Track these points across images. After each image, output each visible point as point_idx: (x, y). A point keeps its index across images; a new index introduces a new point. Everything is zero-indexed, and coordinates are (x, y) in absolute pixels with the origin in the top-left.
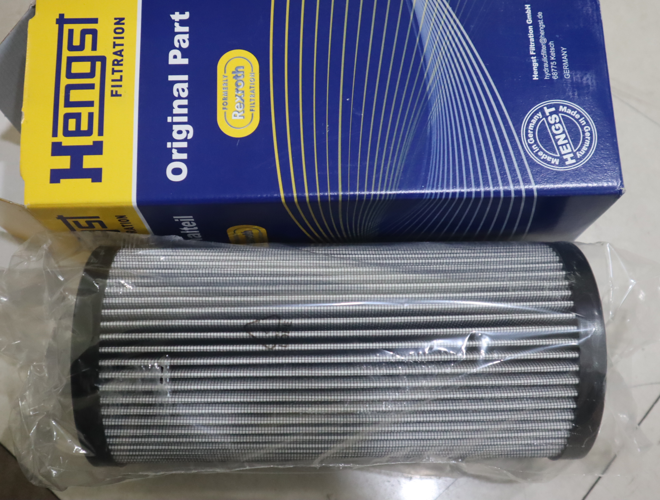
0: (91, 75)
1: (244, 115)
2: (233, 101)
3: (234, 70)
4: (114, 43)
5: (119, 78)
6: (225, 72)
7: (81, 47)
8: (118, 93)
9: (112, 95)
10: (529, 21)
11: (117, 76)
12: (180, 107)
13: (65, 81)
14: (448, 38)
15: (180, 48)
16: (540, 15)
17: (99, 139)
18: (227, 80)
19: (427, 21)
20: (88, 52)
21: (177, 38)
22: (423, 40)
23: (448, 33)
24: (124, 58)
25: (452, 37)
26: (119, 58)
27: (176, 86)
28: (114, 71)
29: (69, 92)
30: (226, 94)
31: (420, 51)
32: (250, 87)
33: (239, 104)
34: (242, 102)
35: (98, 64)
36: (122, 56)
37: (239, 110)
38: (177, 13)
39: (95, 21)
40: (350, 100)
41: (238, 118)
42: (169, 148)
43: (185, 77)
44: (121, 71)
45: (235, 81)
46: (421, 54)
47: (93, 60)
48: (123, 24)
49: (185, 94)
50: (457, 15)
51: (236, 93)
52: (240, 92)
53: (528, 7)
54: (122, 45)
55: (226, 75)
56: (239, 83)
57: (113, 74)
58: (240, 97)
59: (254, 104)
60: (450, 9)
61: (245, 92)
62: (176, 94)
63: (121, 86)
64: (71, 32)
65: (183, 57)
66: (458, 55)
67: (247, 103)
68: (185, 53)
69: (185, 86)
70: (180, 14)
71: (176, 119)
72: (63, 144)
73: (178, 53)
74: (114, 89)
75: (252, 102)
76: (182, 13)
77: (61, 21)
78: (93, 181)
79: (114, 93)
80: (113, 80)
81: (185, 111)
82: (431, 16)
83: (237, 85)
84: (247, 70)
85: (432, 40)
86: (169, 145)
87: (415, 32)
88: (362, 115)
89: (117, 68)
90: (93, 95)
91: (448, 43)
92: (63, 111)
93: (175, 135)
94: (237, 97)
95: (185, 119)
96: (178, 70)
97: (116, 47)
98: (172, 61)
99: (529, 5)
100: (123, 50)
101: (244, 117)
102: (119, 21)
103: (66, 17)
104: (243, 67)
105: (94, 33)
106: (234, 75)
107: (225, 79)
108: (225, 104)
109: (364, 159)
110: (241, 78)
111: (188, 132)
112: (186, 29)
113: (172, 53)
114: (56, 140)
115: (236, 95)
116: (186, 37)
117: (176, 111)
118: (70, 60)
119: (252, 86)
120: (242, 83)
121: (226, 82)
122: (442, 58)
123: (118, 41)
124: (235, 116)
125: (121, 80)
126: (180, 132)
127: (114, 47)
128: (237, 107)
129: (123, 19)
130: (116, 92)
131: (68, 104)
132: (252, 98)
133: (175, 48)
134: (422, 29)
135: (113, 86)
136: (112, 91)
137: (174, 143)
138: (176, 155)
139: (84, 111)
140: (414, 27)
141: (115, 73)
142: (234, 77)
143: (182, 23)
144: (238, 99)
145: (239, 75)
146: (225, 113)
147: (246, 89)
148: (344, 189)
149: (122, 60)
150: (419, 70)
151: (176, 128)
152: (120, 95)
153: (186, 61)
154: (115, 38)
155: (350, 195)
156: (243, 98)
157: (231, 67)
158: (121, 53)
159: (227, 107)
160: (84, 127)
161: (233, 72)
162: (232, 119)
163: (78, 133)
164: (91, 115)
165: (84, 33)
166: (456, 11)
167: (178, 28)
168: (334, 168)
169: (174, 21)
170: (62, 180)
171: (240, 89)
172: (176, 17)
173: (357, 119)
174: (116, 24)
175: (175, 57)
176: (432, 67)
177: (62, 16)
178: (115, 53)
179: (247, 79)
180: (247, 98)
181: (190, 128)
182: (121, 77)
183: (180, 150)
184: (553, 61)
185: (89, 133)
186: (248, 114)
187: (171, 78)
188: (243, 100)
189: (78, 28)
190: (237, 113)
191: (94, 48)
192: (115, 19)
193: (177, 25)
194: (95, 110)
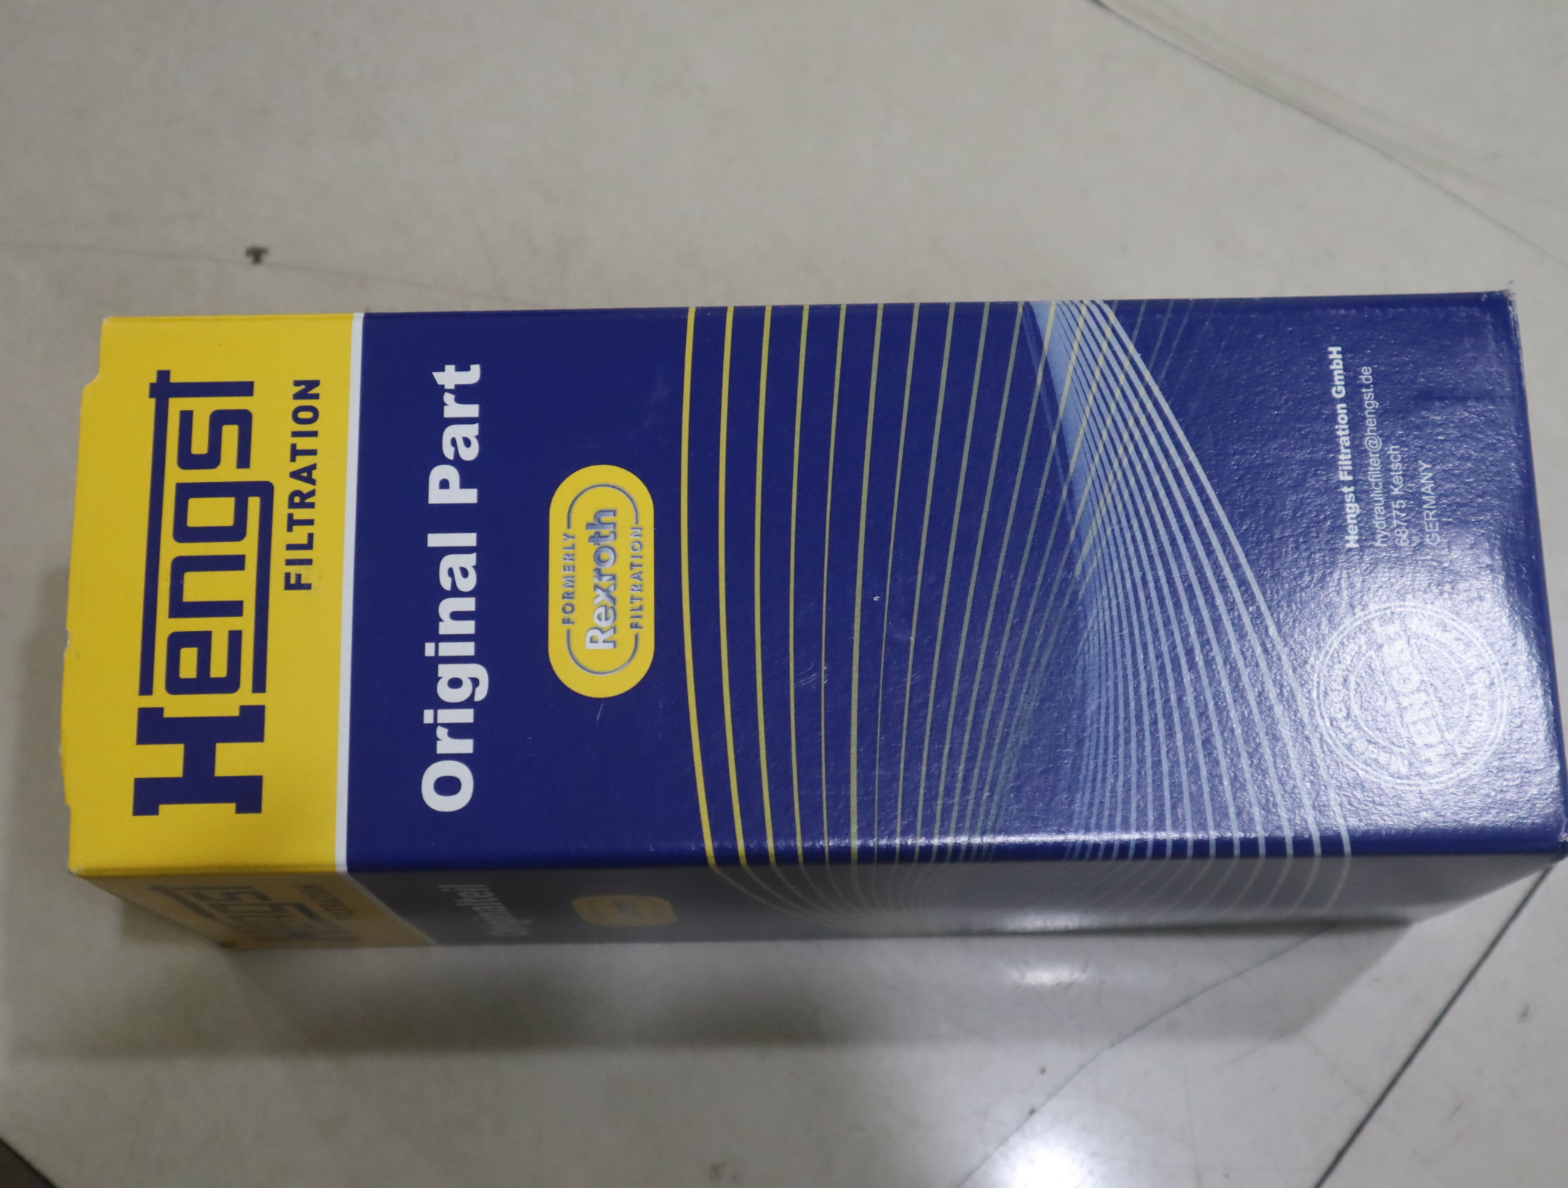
0: (237, 532)
1: (616, 637)
2: (589, 602)
3: (591, 520)
4: (294, 446)
5: (305, 541)
6: (569, 526)
7: (211, 459)
8: (304, 581)
9: (289, 586)
10: (1339, 391)
11: (300, 535)
12: (457, 616)
13: (171, 549)
14: (1132, 436)
15: (457, 462)
16: (1366, 374)
17: (256, 700)
18: (573, 547)
19: (1080, 391)
20: (227, 471)
21: (450, 433)
22: (1069, 439)
23: (1131, 422)
24: (318, 487)
25: (1142, 430)
26: (305, 488)
27: (447, 562)
28: (292, 523)
29: (182, 578)
30: (571, 581)
31: (1060, 471)
32: (632, 565)
33: (602, 610)
34: (610, 604)
35: (254, 504)
36: (313, 482)
37: (604, 624)
38: (450, 369)
39: (245, 389)
40: (883, 600)
41: (600, 646)
42: (429, 725)
43: (470, 539)
44: (310, 522)
45: (593, 547)
46: (1062, 476)
47: (239, 492)
48: (316, 396)
49: (468, 584)
50: (1154, 374)
51: (596, 581)
52: (605, 579)
53: (1335, 352)
54: (313, 452)
55: (570, 532)
56: (604, 555)
57: (290, 529)
58: (606, 591)
59: (641, 608)
60: (1137, 357)
61: (618, 578)
62: (446, 583)
63: (309, 562)
64: (187, 417)
65: (465, 484)
66: (1157, 480)
67: (624, 608)
68: (469, 474)
69: (470, 561)
70: (458, 369)
71: (447, 649)
72: (167, 714)
73: (451, 473)
74: (293, 570)
75: (637, 604)
76: (463, 367)
77: (163, 389)
78: (239, 810)
79: (293, 581)
80: (290, 547)
81: (468, 627)
82: (1089, 376)
83: (598, 559)
84: (625, 519)
85: (1091, 441)
86: (428, 717)
87: (1049, 418)
88: (912, 639)
89: (300, 514)
90: (239, 586)
91: (1131, 449)
92: (167, 626)
93: (444, 692)
94: (599, 592)
95: (468, 649)
96: (452, 518)
97: (298, 458)
98: (436, 496)
99: (1339, 349)
100: (314, 467)
101: (614, 643)
102: (307, 389)
103: (174, 379)
104: (614, 512)
105: (243, 419)
106: (592, 532)
107: (569, 542)
108: (569, 609)
109: (914, 758)
110: (609, 542)
111: (475, 682)
112: (473, 410)
113: (438, 473)
114: (148, 702)
115: (596, 587)
116: (472, 431)
117: (447, 627)
118: (186, 492)
119: (637, 561)
120: (612, 556)
121: (570, 551)
122: (1114, 488)
123: (303, 443)
124: (593, 641)
125: (309, 546)
126: (455, 683)
127: (293, 459)
128: (600, 619)
129: (316, 383)
130: (299, 577)
131: (180, 608)
132: (637, 594)
133: (446, 461)
134: (1066, 409)
135: (289, 562)
136: (288, 576)
137: (440, 712)
138: (446, 744)
139: (219, 628)
140: (1046, 405)
141: (295, 528)
142: (591, 539)
143: (463, 394)
144: (602, 597)
145: (604, 532)
146: (568, 632)
147: (620, 568)
148: (865, 832)
149: (312, 493)
150: (1057, 520)
151: (446, 672)
152: (308, 587)
153: (470, 496)
154: (295, 434)
155: (880, 848)
156: (614, 594)
157: (584, 514)
158: (310, 474)
159: (572, 617)
160: (219, 668)
161: (589, 526)
162: (585, 648)
163: (204, 684)
164: (235, 638)
165: (219, 420)
166: (1151, 365)
167: (452, 408)
168: (839, 781)
169: (442, 390)
170: (163, 808)
171: (605, 569)
172: (449, 377)
173: (899, 649)
174: (297, 396)
175: (444, 484)
176: (1090, 514)
177: (164, 375)
178: (295, 475)
179: (623, 543)
180: (623, 593)
181: (480, 672)
182: (311, 536)
183: (457, 731)
184: (1396, 498)
185: (230, 684)
186: (626, 635)
187: (435, 540)
188: (614, 600)
189: (203, 408)
190: (597, 633)
191: (244, 460)
192: (297, 383)
193: (448, 398)
194: (246, 623)
